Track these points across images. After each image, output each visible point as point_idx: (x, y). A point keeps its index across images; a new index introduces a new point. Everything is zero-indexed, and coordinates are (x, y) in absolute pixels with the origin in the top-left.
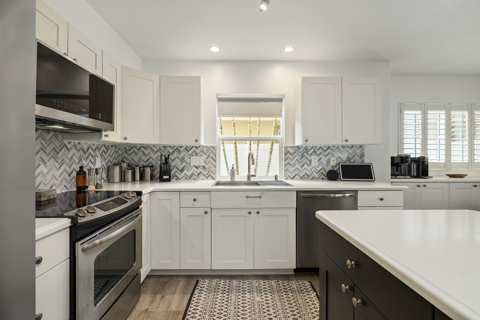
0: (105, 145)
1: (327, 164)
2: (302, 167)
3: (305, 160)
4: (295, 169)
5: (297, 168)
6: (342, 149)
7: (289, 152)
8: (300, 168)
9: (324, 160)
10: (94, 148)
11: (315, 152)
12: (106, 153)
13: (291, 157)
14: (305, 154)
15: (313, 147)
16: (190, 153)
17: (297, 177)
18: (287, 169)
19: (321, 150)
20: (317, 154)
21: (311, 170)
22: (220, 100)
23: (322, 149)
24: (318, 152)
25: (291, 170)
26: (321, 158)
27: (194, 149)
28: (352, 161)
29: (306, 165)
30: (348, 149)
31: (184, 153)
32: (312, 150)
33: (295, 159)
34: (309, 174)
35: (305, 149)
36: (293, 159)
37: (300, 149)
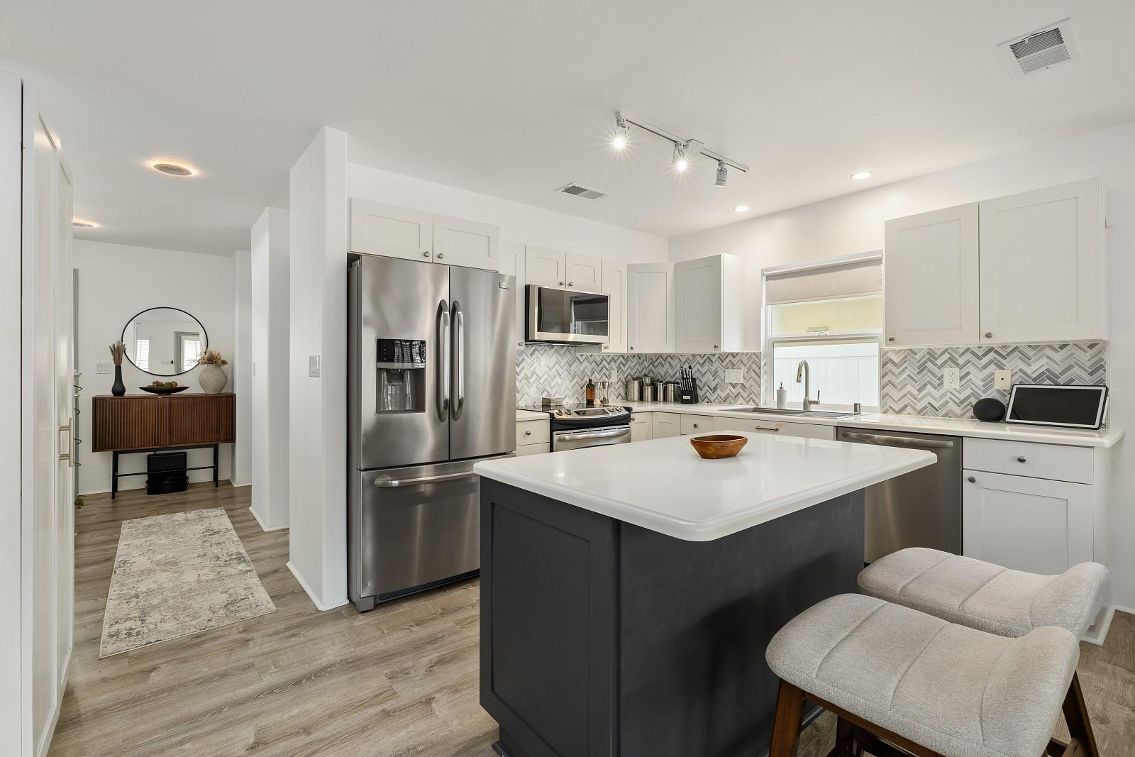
0: (623, 357)
1: (984, 386)
2: (920, 390)
3: (929, 377)
4: (905, 394)
5: (909, 393)
6: (1031, 353)
7: (891, 360)
8: (916, 393)
9: (977, 377)
10: (608, 360)
11: (952, 359)
12: (624, 366)
13: (896, 371)
14: (929, 364)
15: (947, 350)
16: (724, 364)
17: (908, 409)
18: (887, 394)
19: (968, 356)
20: (957, 364)
21: (942, 397)
22: (769, 278)
23: (973, 353)
24: (961, 361)
25: (896, 395)
26: (968, 373)
27: (730, 358)
28: (1061, 381)
29: (929, 388)
30: (1049, 352)
31: (716, 364)
32: (946, 356)
33: (905, 375)
34: (936, 405)
35: (929, 353)
36: (899, 374)
37: (916, 354)
